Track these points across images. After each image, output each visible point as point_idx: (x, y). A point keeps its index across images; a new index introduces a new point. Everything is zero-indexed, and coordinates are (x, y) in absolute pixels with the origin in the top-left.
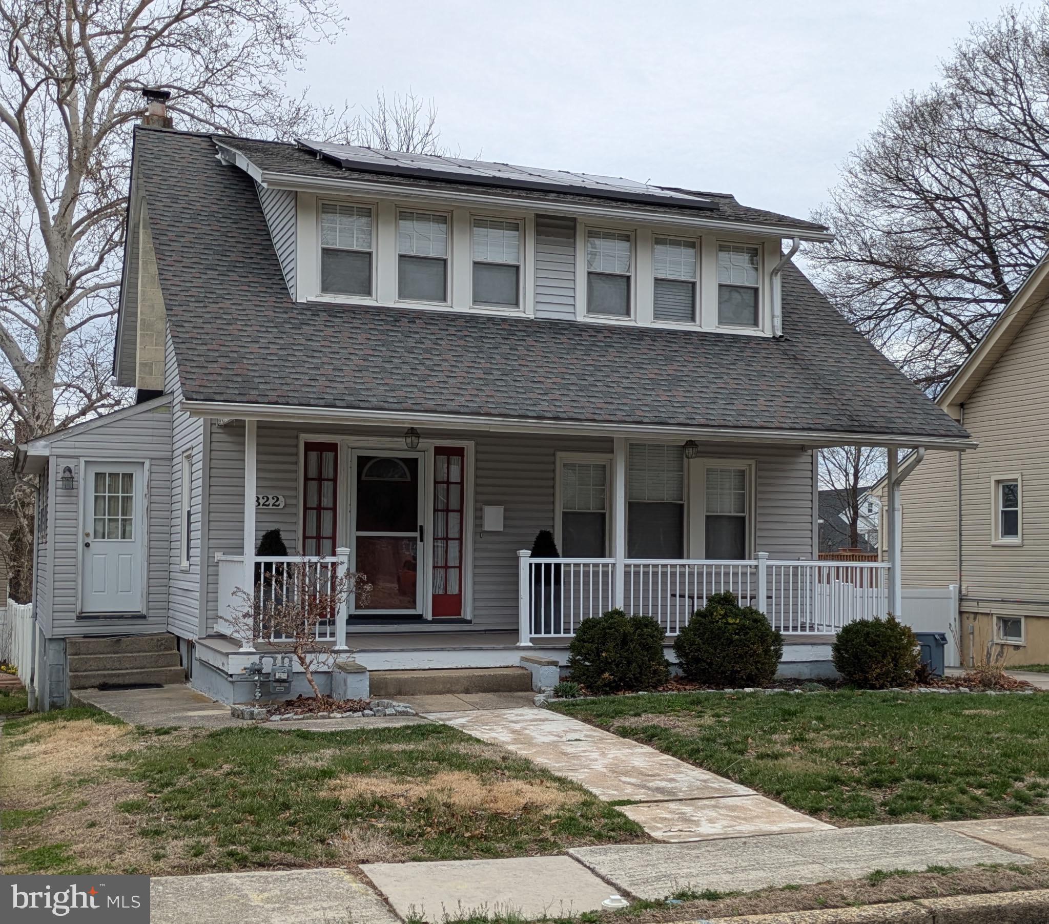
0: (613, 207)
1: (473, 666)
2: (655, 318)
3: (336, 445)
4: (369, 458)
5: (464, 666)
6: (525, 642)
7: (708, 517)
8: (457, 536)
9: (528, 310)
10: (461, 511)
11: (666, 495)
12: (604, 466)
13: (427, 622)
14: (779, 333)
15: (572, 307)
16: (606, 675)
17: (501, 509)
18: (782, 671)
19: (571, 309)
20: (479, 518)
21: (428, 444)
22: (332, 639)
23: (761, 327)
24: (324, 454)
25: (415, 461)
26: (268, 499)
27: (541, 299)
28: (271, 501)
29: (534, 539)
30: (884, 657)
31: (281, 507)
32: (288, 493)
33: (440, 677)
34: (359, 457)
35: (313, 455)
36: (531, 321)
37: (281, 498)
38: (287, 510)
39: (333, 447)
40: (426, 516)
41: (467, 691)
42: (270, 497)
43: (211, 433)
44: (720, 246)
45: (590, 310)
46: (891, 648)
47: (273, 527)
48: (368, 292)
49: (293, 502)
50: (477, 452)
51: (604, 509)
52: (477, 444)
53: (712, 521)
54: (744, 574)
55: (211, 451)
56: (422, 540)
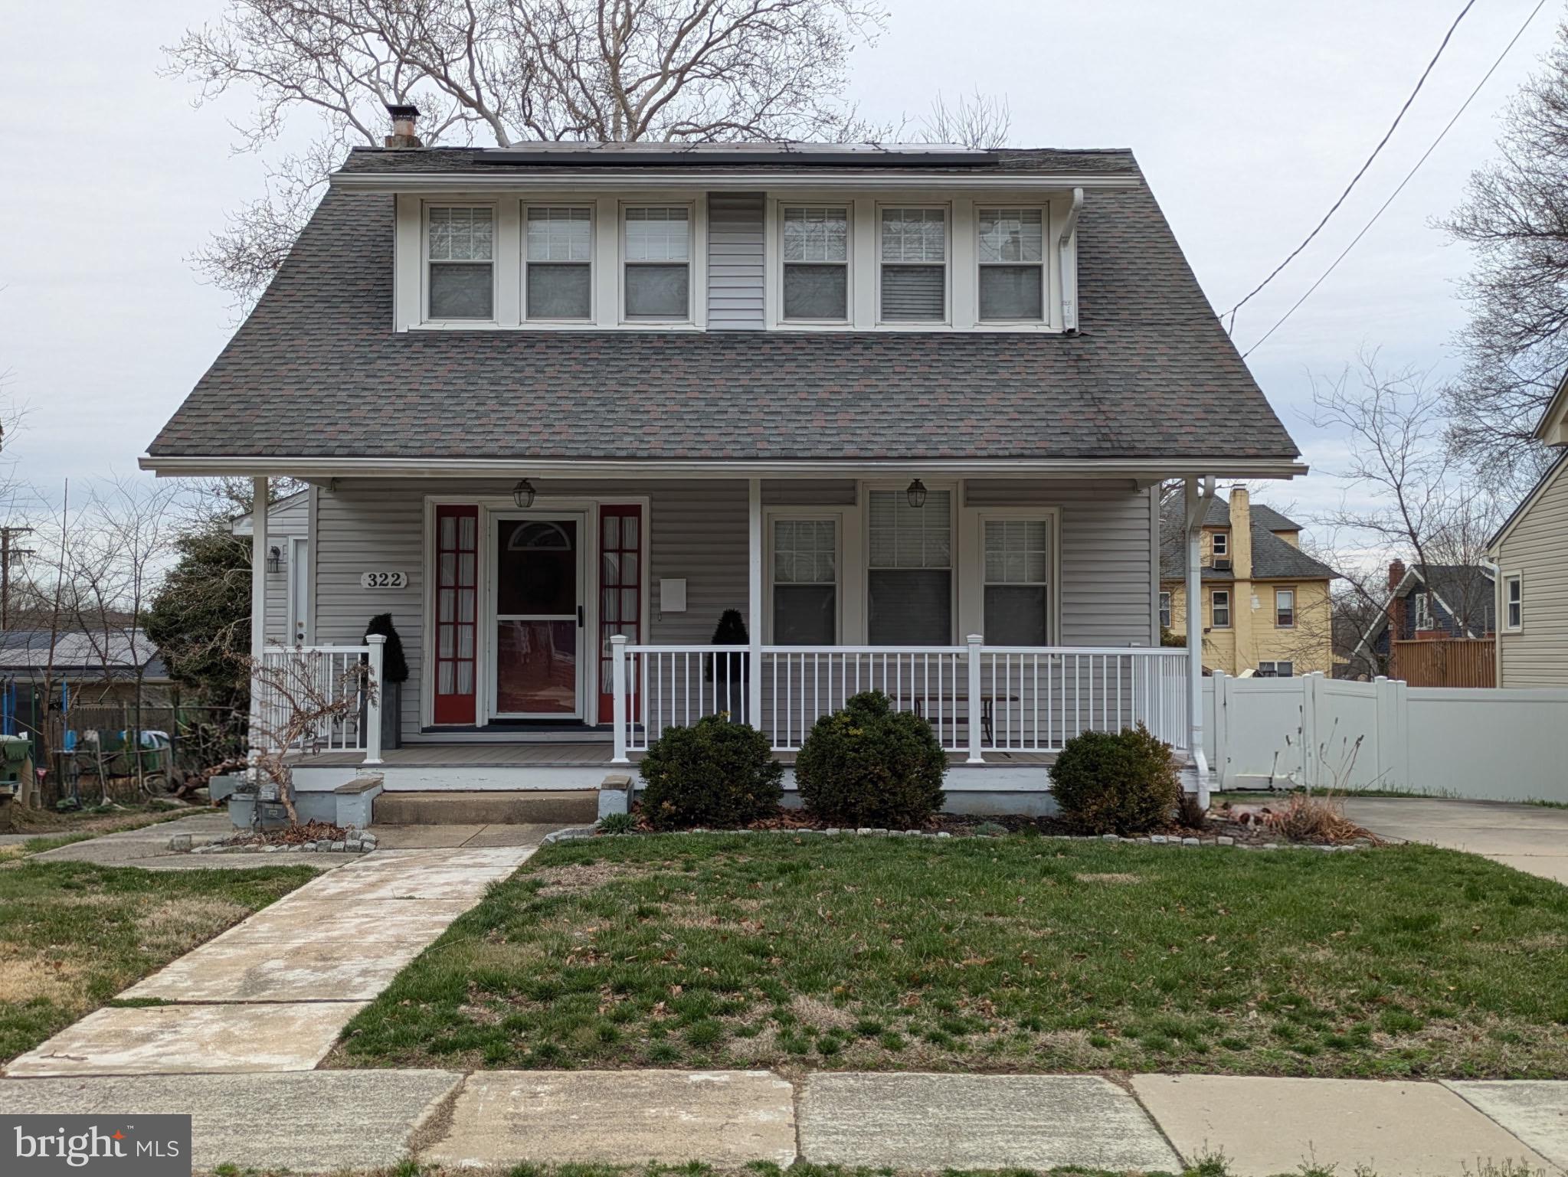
0: (797, 173)
1: (540, 788)
2: (883, 318)
3: (476, 508)
4: (517, 523)
5: (528, 788)
6: (620, 758)
7: (987, 589)
8: (634, 619)
9: (698, 321)
10: (638, 587)
11: (925, 558)
12: (833, 522)
13: (589, 729)
14: (1072, 324)
15: (760, 312)
16: (666, 805)
17: (682, 583)
18: (950, 805)
19: (758, 315)
20: (655, 595)
21: (592, 503)
22: (363, 750)
23: (1046, 321)
24: (462, 519)
25: (573, 524)
26: (386, 577)
27: (714, 305)
28: (390, 580)
29: (716, 622)
30: (1106, 787)
31: (402, 586)
32: (412, 569)
33: (473, 802)
34: (500, 522)
35: (449, 523)
36: (702, 334)
37: (402, 575)
38: (410, 590)
39: (472, 511)
40: (587, 593)
41: (509, 821)
42: (389, 574)
43: (318, 499)
44: (982, 212)
45: (788, 314)
46: (1117, 774)
47: (381, 611)
48: (489, 314)
49: (418, 579)
50: (652, 510)
51: (833, 580)
52: (652, 500)
53: (993, 594)
54: (1043, 667)
55: (318, 520)
56: (581, 625)
